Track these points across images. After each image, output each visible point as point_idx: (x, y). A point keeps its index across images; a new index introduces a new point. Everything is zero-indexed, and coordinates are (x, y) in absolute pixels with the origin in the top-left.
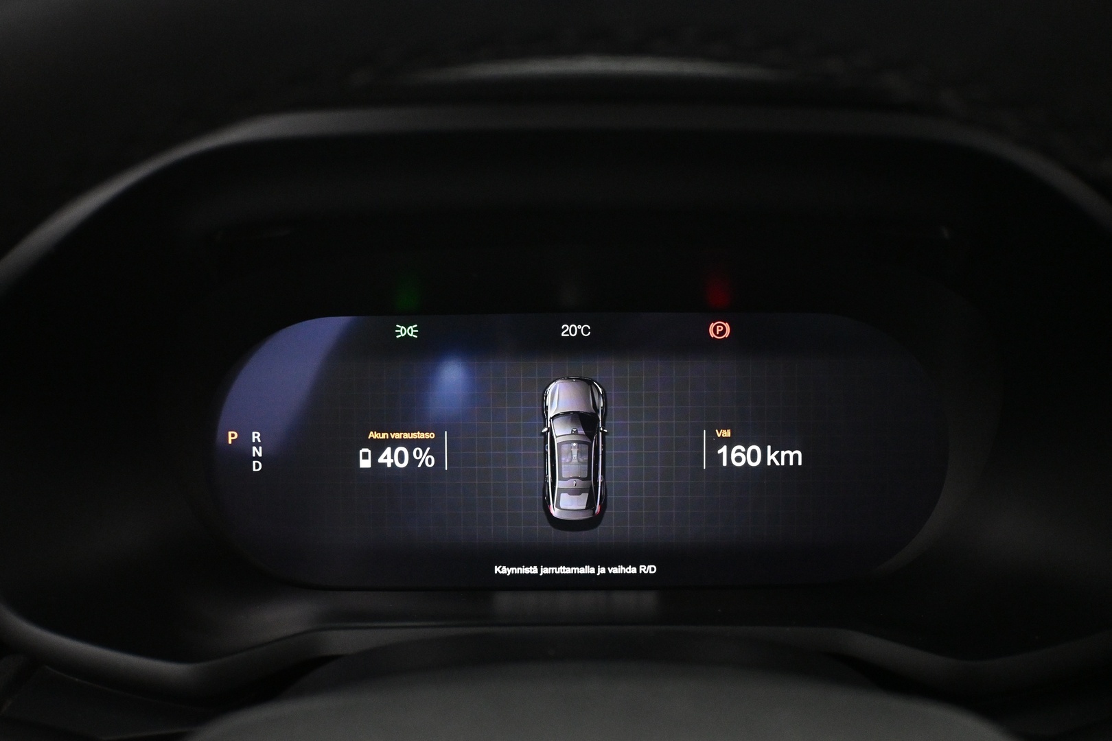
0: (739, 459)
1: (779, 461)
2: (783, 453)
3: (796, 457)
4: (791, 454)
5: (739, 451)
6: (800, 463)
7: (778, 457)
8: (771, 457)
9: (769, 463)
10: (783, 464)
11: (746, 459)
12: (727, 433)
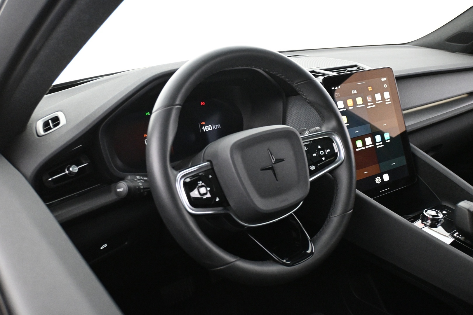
0: (207, 129)
1: (216, 128)
2: (216, 126)
3: (219, 126)
4: (218, 125)
5: (207, 127)
6: (220, 127)
7: (215, 127)
8: (214, 127)
9: (214, 129)
10: (217, 128)
11: (209, 129)
12: (204, 123)
